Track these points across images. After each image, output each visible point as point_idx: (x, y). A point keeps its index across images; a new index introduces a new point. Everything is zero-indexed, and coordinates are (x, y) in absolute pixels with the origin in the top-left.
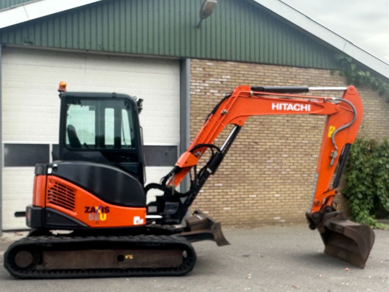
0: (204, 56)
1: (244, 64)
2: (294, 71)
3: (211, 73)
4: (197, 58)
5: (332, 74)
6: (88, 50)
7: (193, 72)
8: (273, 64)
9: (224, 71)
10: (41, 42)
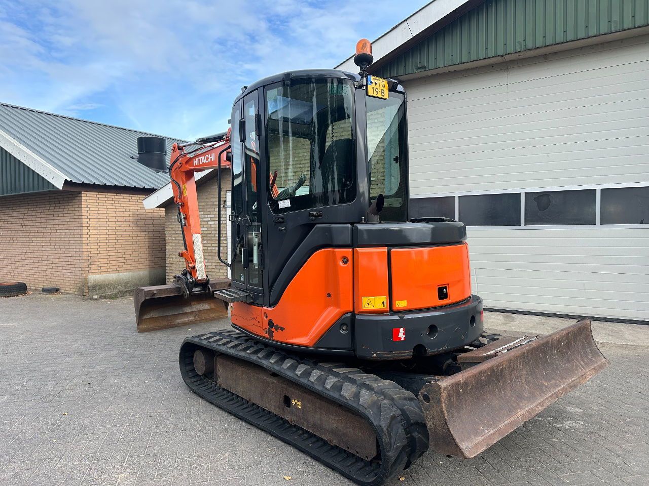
6: (502, 56)
10: (436, 63)
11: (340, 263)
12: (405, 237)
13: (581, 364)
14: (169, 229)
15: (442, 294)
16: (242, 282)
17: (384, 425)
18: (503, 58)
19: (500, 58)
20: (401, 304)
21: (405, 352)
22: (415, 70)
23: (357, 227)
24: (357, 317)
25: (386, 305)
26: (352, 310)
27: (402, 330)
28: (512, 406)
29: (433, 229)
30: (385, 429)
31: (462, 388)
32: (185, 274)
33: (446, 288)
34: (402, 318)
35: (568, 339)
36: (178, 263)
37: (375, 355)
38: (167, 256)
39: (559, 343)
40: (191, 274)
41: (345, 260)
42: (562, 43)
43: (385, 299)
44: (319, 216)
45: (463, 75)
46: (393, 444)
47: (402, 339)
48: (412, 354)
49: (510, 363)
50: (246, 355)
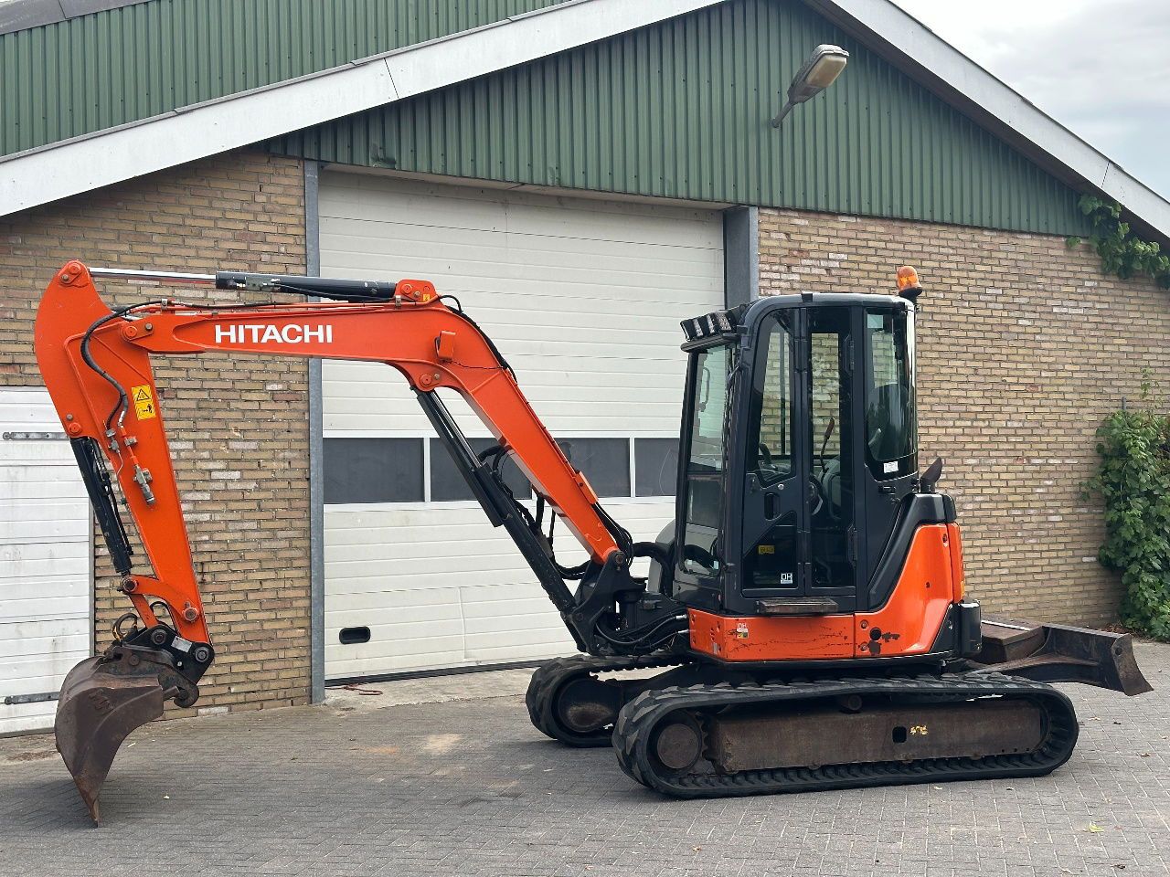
0: (788, 203)
1: (879, 222)
2: (988, 239)
3: (803, 246)
4: (772, 208)
5: (1068, 247)
6: (523, 184)
7: (764, 242)
8: (943, 224)
9: (832, 240)
10: (414, 160)
11: (942, 542)
18: (519, 186)
19: (515, 186)
22: (371, 160)
24: (964, 606)
26: (954, 599)
41: (944, 538)
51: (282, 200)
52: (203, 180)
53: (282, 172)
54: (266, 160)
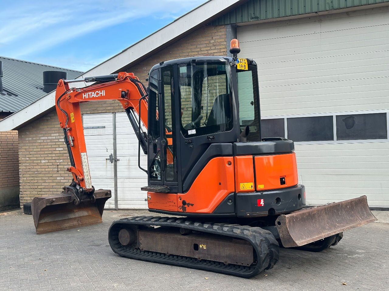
10: (266, 15)
11: (227, 165)
12: (260, 149)
13: (360, 219)
14: (22, 150)
15: (283, 183)
16: (159, 180)
17: (258, 243)
18: (317, 14)
19: (315, 14)
20: (261, 187)
21: (264, 212)
22: (250, 19)
23: (236, 145)
24: (238, 194)
25: (253, 187)
26: (234, 191)
27: (262, 200)
28: (319, 231)
29: (275, 145)
30: (259, 244)
31: (295, 219)
32: (74, 186)
33: (284, 178)
34: (262, 194)
35: (352, 205)
36: (32, 181)
37: (248, 214)
38: (20, 176)
39: (346, 206)
40: (79, 185)
41: (229, 163)
42: (358, 6)
43: (252, 184)
44: (213, 139)
45: (287, 24)
46: (263, 252)
47: (263, 205)
48: (268, 213)
49: (318, 212)
50: (168, 223)
51: (219, 41)
52: (194, 39)
53: (219, 31)
54: (214, 28)
